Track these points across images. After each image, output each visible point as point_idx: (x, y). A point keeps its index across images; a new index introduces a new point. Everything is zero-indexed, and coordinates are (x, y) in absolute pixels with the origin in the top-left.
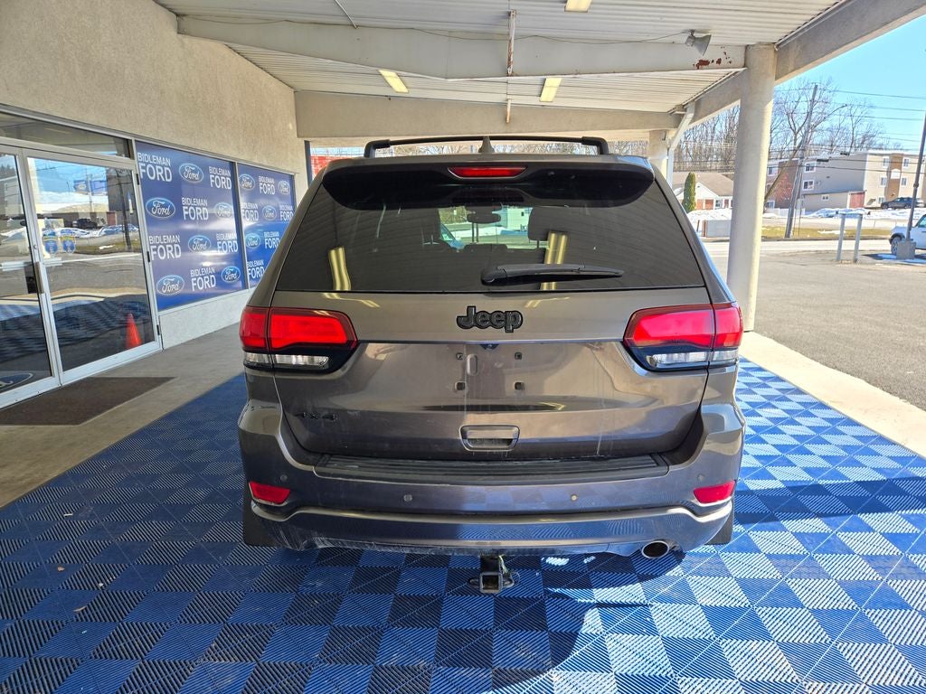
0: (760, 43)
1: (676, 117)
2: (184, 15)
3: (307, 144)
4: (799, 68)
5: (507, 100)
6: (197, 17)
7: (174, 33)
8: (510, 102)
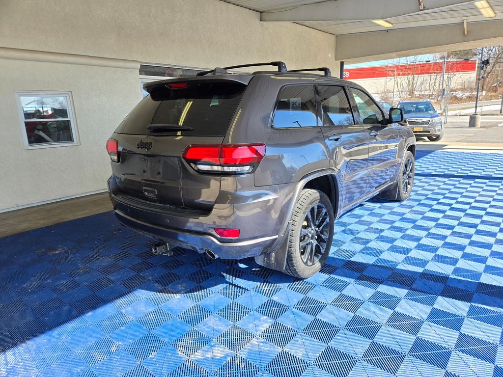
2: (263, 12)
3: (342, 64)
5: (463, 20)
6: (268, 12)
7: (258, 21)
8: (466, 21)
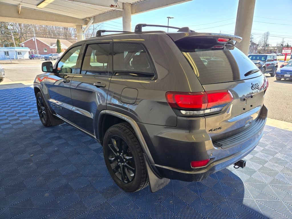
0: (127, 3)
1: (86, 21)
4: (137, 12)
8: (21, 5)
